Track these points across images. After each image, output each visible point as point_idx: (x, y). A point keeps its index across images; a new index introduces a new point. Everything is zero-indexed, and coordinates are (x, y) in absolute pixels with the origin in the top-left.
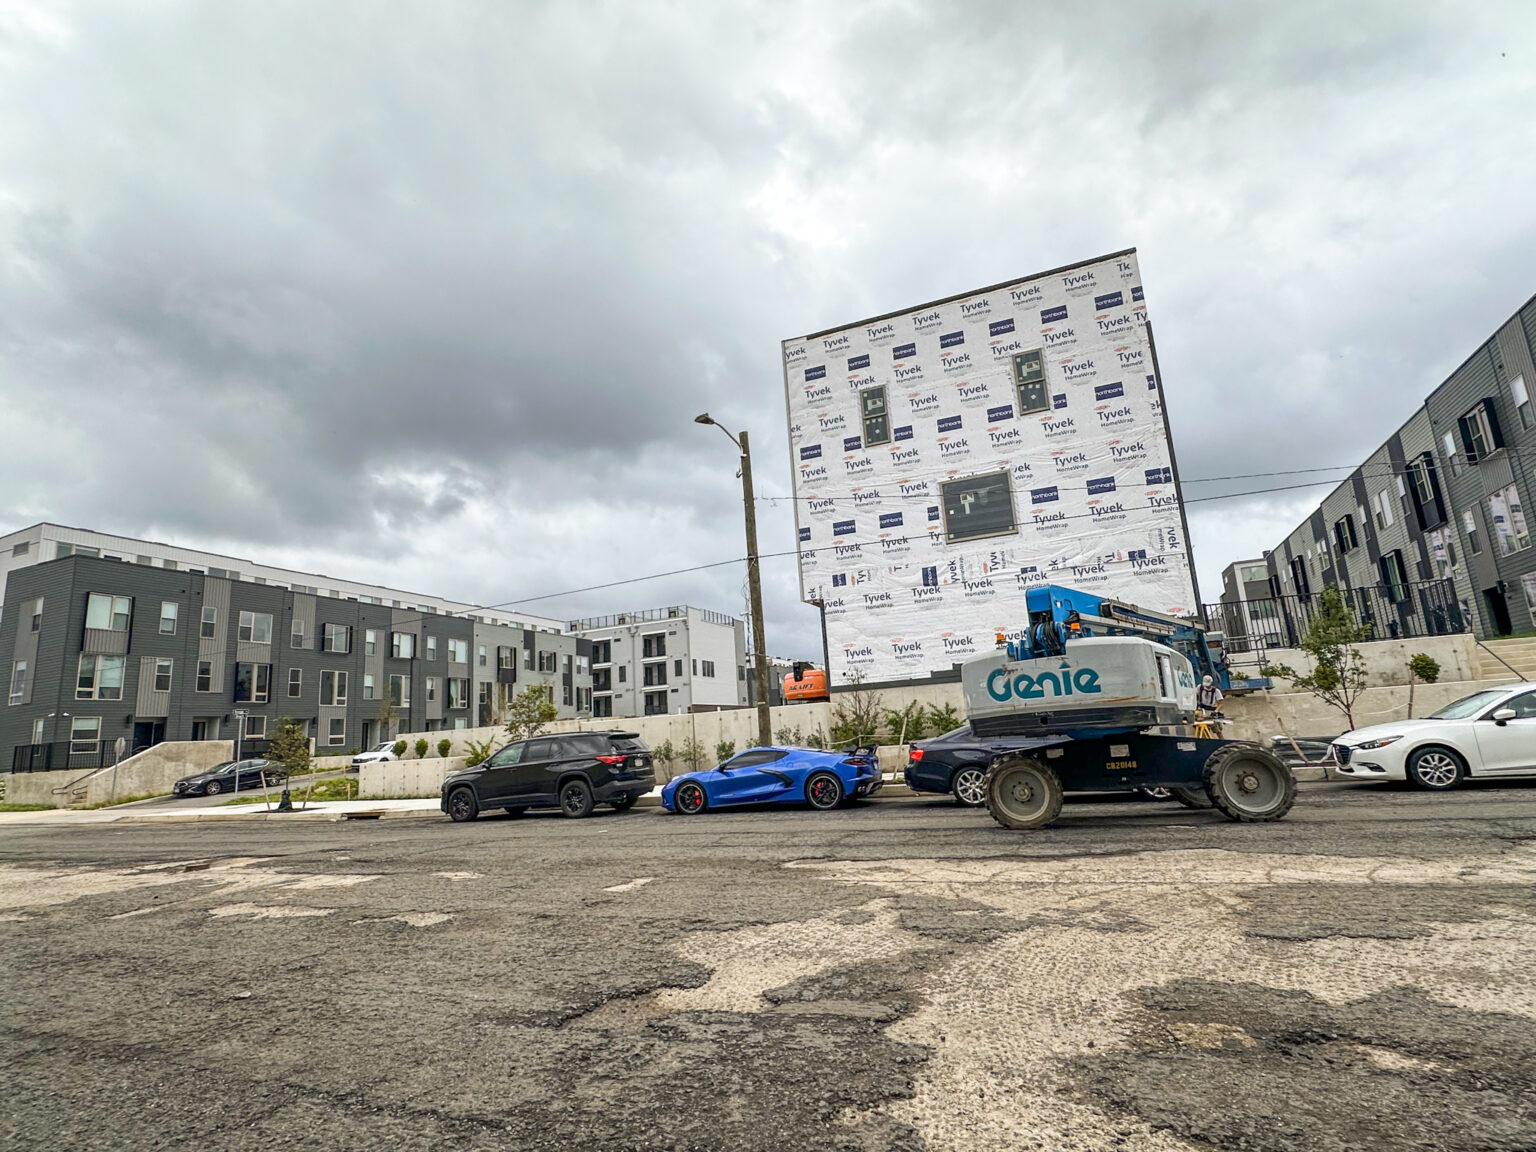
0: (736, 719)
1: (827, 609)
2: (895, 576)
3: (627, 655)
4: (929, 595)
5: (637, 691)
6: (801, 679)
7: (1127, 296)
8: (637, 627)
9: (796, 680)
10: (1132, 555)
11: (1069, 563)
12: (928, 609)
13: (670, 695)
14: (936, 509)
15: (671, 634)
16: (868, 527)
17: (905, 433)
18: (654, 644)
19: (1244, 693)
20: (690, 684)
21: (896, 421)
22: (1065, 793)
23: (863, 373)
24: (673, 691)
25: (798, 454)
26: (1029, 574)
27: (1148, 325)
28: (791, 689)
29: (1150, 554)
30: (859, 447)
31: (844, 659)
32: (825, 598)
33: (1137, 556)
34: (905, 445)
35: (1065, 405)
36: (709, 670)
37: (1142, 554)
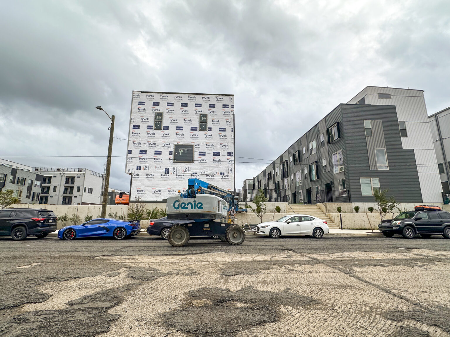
0: (94, 208)
1: (133, 176)
2: (156, 169)
3: (58, 183)
4: (166, 177)
5: (60, 195)
6: (122, 197)
7: (230, 106)
8: (64, 173)
9: (120, 197)
10: (221, 173)
11: (205, 173)
12: (164, 180)
13: (73, 198)
14: (172, 152)
15: (77, 177)
16: (151, 153)
17: (167, 128)
18: (70, 180)
19: (240, 212)
20: (82, 195)
21: (164, 124)
22: (190, 236)
23: (157, 107)
24: (75, 197)
25: (132, 127)
26: (195, 175)
27: (234, 115)
28: (118, 200)
29: (226, 174)
30: (152, 129)
31: (136, 192)
32: (133, 172)
33: (222, 174)
34: (166, 132)
35: (211, 131)
36: (90, 191)
37: (224, 174)
